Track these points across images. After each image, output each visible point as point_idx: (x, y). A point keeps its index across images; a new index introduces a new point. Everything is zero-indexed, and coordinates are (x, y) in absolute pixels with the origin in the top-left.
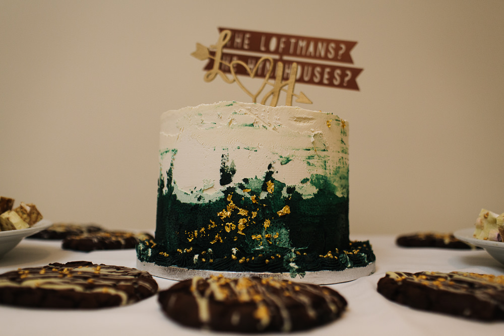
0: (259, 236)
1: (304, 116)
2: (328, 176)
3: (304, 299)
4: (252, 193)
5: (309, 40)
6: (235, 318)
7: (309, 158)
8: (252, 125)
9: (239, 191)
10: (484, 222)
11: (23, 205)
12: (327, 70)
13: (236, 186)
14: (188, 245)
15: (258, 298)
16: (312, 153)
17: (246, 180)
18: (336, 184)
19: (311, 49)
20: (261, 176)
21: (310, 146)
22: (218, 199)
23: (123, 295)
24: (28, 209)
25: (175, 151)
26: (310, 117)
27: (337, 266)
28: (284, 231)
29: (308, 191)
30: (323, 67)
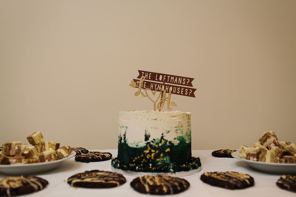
0: (159, 159)
1: (174, 115)
2: (183, 136)
3: (176, 184)
4: (156, 144)
5: (175, 77)
6: (157, 191)
7: (177, 130)
8: (156, 119)
9: (152, 143)
10: (242, 150)
11: (66, 146)
12: (182, 89)
13: (151, 142)
14: (133, 163)
15: (163, 184)
16: (177, 128)
17: (154, 139)
18: (186, 139)
19: (176, 80)
20: (160, 138)
21: (177, 126)
22: (144, 146)
23: (118, 183)
24: (68, 148)
25: (127, 127)
26: (176, 115)
27: (187, 169)
28: (168, 157)
29: (176, 142)
30: (181, 88)
